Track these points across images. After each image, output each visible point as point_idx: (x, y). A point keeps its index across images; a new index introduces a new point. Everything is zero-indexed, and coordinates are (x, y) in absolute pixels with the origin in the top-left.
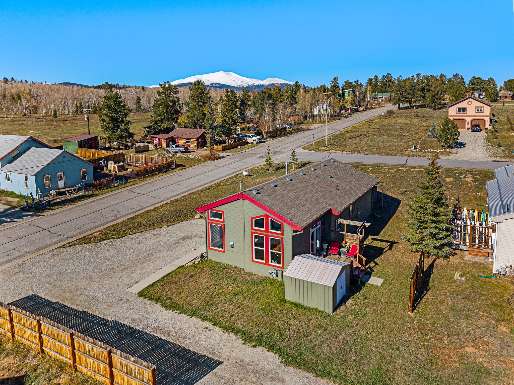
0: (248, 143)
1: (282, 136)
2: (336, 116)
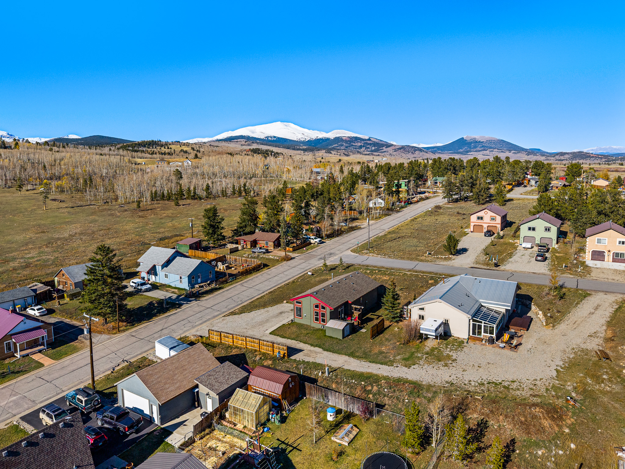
0: (311, 244)
1: (338, 235)
2: (389, 210)
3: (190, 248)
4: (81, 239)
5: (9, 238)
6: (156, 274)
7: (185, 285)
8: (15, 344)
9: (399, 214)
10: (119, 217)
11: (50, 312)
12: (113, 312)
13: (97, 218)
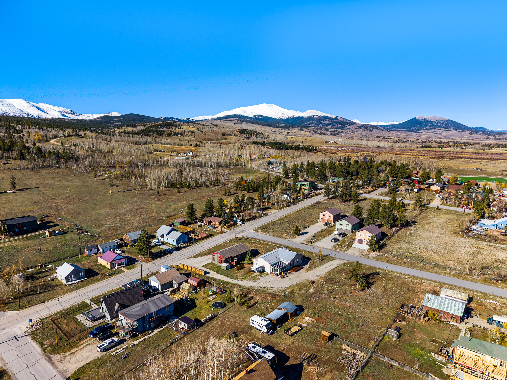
0: (237, 224)
3: (180, 224)
4: (131, 214)
5: (98, 212)
6: (164, 238)
7: (175, 244)
8: (115, 264)
9: (295, 206)
10: (148, 199)
11: (124, 252)
12: (147, 254)
13: (137, 200)
